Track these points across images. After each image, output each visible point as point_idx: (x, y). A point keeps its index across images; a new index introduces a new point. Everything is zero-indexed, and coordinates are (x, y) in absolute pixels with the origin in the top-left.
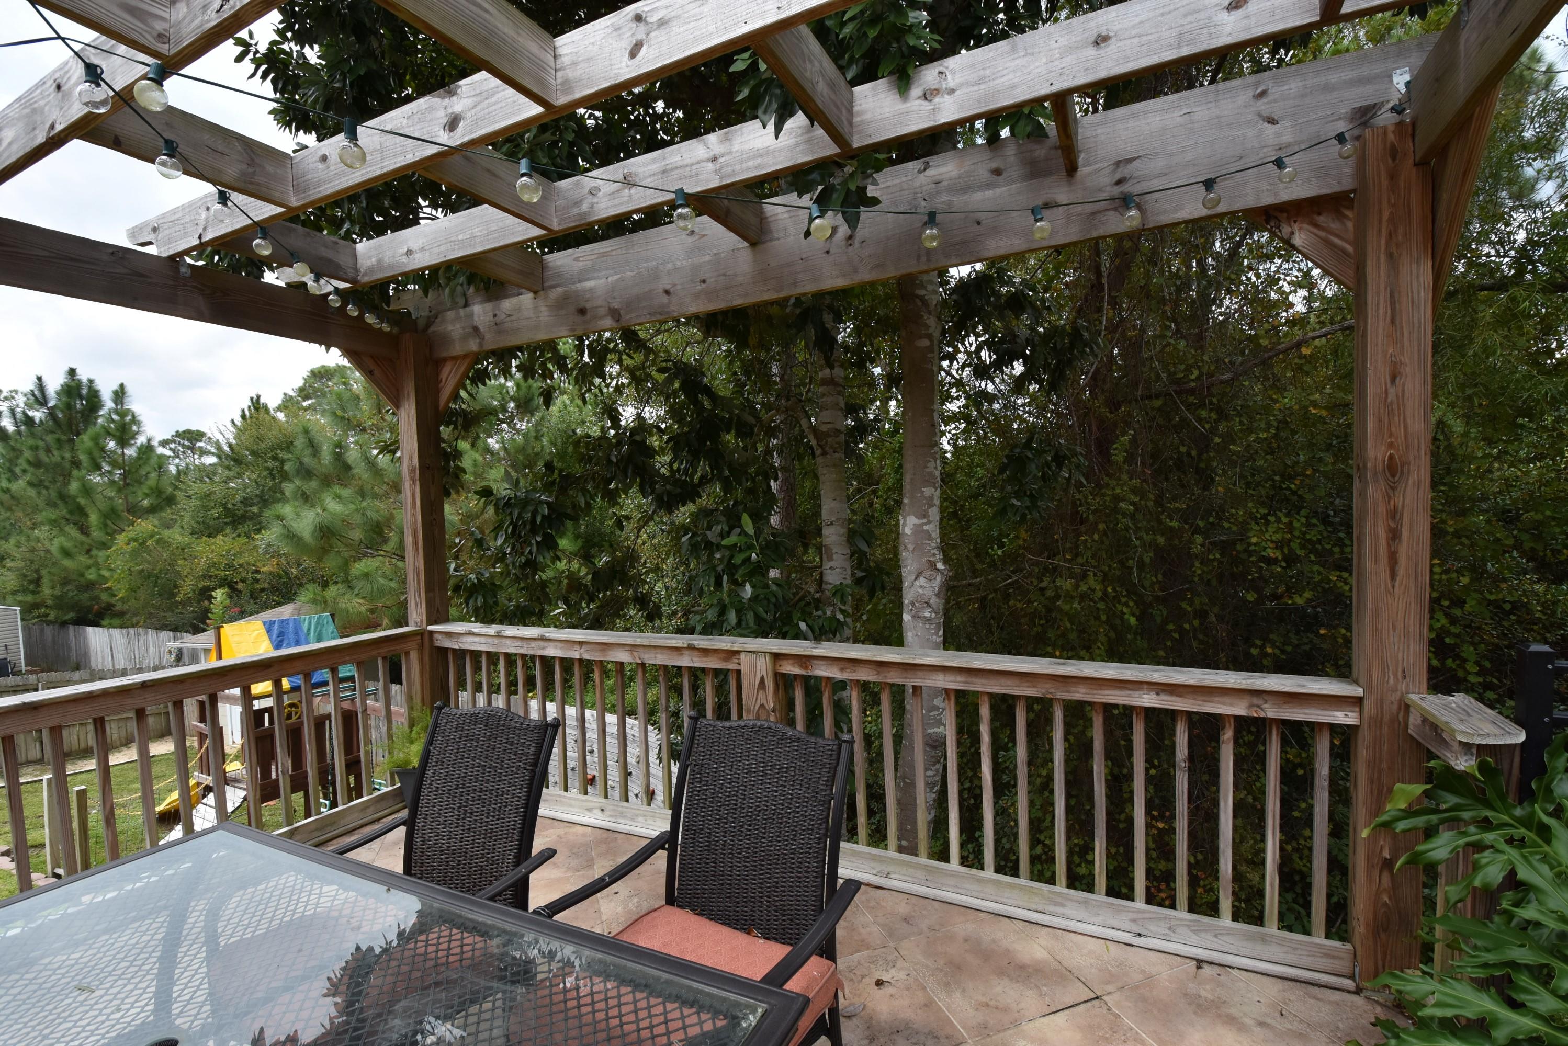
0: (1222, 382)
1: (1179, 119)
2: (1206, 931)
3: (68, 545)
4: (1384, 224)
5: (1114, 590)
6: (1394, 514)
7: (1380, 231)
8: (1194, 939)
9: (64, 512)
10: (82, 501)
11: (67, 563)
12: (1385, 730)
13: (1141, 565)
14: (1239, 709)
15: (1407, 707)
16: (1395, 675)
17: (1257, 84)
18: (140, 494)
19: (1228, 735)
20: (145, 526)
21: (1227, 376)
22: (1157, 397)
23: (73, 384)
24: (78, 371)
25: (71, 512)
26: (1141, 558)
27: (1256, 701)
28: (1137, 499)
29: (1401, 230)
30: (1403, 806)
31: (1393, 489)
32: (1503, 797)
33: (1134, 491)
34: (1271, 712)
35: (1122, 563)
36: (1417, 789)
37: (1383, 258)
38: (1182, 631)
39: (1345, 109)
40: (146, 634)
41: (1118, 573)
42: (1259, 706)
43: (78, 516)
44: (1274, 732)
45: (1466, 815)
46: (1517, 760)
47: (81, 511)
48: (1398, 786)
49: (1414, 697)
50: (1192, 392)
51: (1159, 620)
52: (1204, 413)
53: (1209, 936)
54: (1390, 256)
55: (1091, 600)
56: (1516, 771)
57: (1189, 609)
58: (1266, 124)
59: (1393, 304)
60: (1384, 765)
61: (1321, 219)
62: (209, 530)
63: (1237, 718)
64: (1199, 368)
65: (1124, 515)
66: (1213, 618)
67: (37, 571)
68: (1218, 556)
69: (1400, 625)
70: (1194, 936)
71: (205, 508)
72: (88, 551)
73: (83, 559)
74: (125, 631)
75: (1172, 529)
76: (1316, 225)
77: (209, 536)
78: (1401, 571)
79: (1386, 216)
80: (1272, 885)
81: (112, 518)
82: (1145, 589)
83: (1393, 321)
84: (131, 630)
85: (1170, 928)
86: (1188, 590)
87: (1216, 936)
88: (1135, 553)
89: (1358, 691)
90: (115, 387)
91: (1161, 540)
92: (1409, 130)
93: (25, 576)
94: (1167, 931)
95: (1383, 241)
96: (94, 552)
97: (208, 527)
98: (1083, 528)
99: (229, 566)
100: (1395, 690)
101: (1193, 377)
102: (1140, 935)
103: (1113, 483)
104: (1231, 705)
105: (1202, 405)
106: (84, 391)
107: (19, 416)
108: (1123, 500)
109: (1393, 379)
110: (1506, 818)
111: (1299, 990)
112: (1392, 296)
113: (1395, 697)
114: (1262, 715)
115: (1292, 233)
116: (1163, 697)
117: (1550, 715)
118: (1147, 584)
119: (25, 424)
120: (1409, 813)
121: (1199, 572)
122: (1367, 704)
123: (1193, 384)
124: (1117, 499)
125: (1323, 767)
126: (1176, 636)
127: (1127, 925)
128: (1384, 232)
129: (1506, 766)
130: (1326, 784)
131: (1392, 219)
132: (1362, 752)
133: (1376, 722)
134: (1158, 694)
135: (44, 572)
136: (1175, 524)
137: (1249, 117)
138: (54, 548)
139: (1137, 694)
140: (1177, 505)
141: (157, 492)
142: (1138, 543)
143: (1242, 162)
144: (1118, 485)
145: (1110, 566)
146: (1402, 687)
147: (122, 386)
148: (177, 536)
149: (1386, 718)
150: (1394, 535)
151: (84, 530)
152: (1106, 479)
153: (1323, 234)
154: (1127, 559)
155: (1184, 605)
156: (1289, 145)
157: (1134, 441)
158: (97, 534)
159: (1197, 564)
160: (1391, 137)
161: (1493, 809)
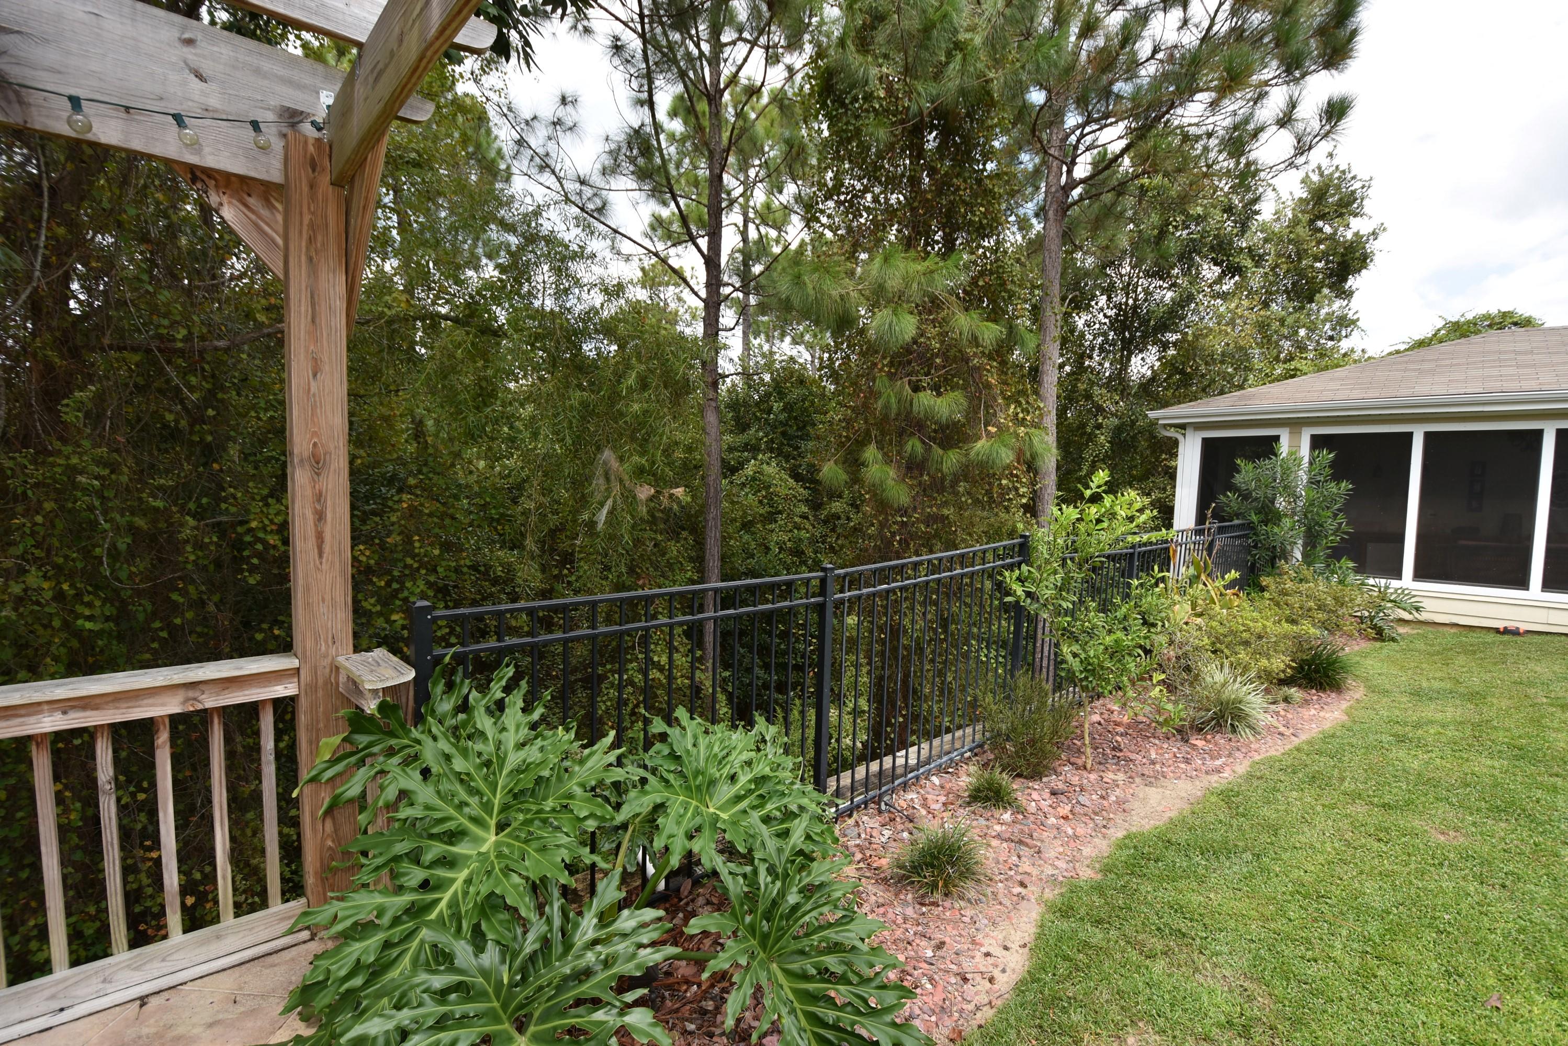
0: (216, 349)
1: (81, 15)
2: (151, 961)
4: (305, 228)
5: (72, 586)
6: (319, 497)
7: (301, 232)
8: (137, 976)
12: (320, 693)
13: (114, 554)
14: (173, 706)
15: (337, 668)
16: (326, 642)
17: (184, 29)
19: (163, 737)
21: (221, 344)
22: (135, 350)
26: (114, 546)
27: (191, 694)
28: (106, 472)
29: (319, 238)
30: (327, 757)
31: (318, 474)
32: (403, 726)
33: (99, 462)
34: (210, 701)
35: (87, 553)
36: (337, 740)
37: (303, 258)
38: (169, 626)
39: (274, 102)
41: (80, 565)
42: (195, 699)
44: (216, 721)
45: (376, 749)
46: (411, 693)
48: (324, 740)
49: (341, 659)
50: (181, 353)
51: (141, 617)
52: (193, 380)
53: (156, 964)
54: (310, 259)
55: (38, 603)
56: (411, 703)
57: (181, 600)
58: (192, 76)
59: (313, 305)
60: (321, 725)
61: (252, 201)
63: (172, 717)
64: (188, 327)
65: (85, 490)
66: (211, 608)
68: (215, 539)
69: (328, 597)
70: (137, 974)
75: (156, 509)
76: (246, 205)
78: (327, 548)
79: (306, 221)
80: (224, 878)
82: (121, 582)
83: (313, 321)
85: (104, 981)
86: (180, 578)
87: (163, 960)
88: (104, 539)
89: (293, 663)
91: (140, 522)
92: (327, 149)
94: (101, 986)
95: (304, 244)
98: (20, 508)
100: (326, 656)
101: (180, 336)
102: (62, 1010)
103: (68, 449)
104: (163, 705)
105: (194, 372)
108: (81, 473)
109: (315, 375)
110: (406, 741)
111: (255, 967)
112: (312, 297)
113: (326, 662)
114: (200, 707)
115: (221, 204)
116: (72, 715)
117: (430, 653)
118: (123, 575)
120: (333, 762)
121: (192, 558)
122: (303, 673)
123: (180, 345)
124: (72, 471)
125: (268, 743)
126: (164, 634)
127: (43, 1008)
128: (305, 236)
129: (404, 700)
130: (272, 757)
131: (311, 225)
132: (303, 719)
133: (312, 688)
134: (64, 713)
136: (159, 504)
137: (174, 59)
139: (32, 719)
140: (162, 481)
142: (107, 526)
143: (163, 104)
144: (74, 452)
145: (66, 557)
146: (333, 651)
149: (320, 682)
150: (320, 516)
152: (58, 444)
153: (253, 217)
154: (95, 546)
155: (175, 596)
156: (215, 111)
157: (100, 398)
159: (189, 548)
160: (311, 148)
161: (397, 737)
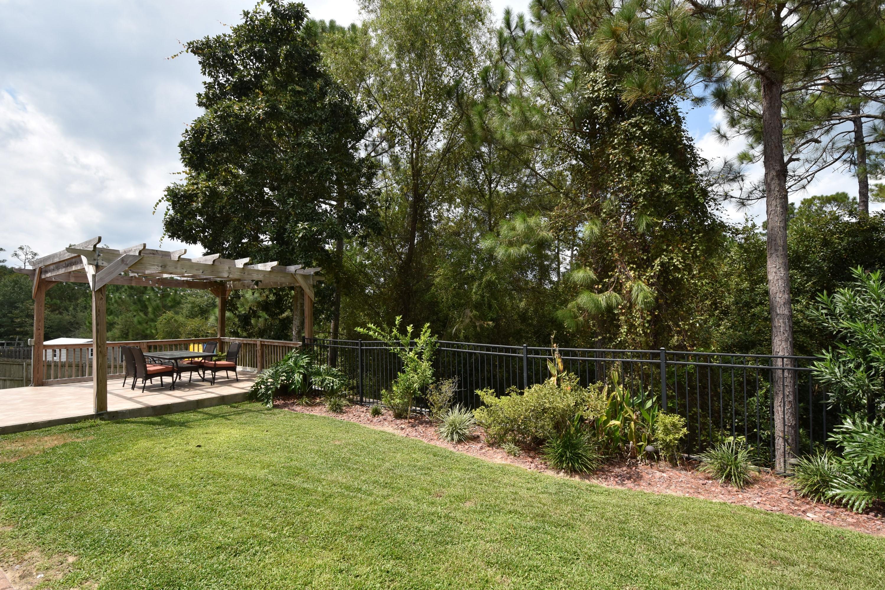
3: (140, 320)
9: (139, 307)
10: (147, 303)
11: (139, 326)
18: (168, 301)
20: (170, 314)
25: (142, 307)
43: (144, 308)
47: (146, 307)
62: (192, 315)
67: (128, 330)
71: (193, 307)
72: (147, 323)
73: (145, 325)
77: (193, 318)
81: (156, 309)
93: (123, 331)
96: (149, 323)
97: (192, 314)
99: (198, 330)
135: (130, 330)
138: (135, 320)
141: (174, 300)
148: (181, 318)
151: (146, 314)
158: (151, 316)
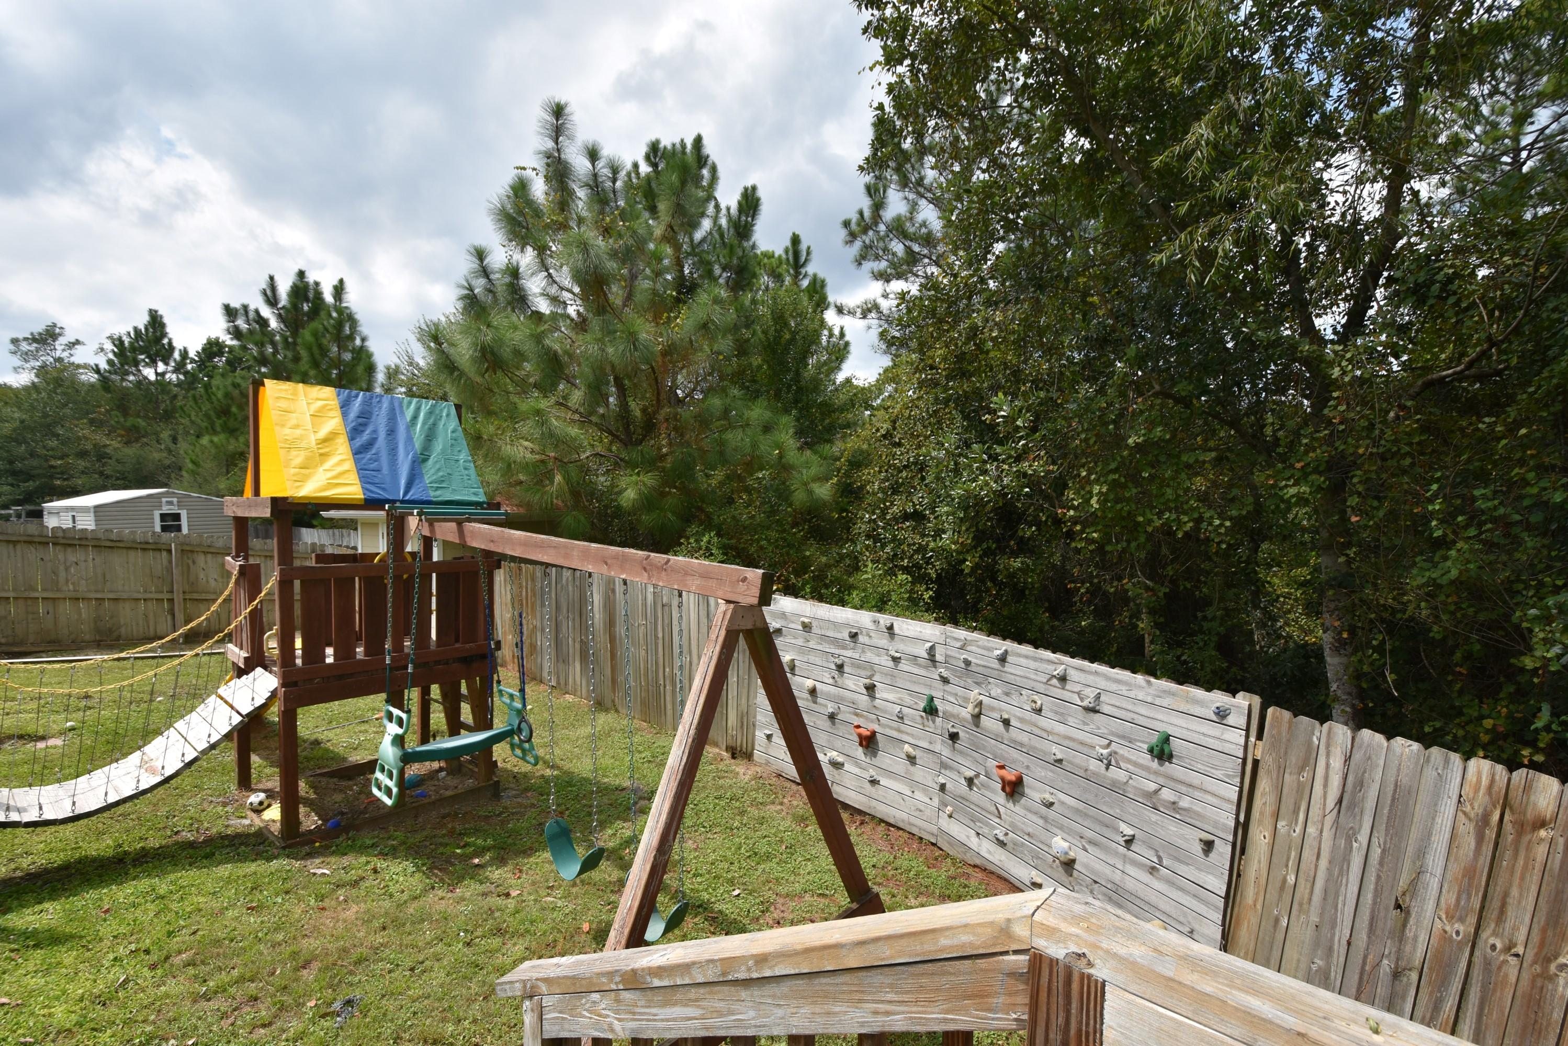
23: (301, 285)
24: (307, 274)
40: (349, 535)
74: (331, 531)
84: (336, 531)
90: (335, 282)
106: (311, 295)
107: (252, 315)
119: (257, 322)
147: (341, 281)
